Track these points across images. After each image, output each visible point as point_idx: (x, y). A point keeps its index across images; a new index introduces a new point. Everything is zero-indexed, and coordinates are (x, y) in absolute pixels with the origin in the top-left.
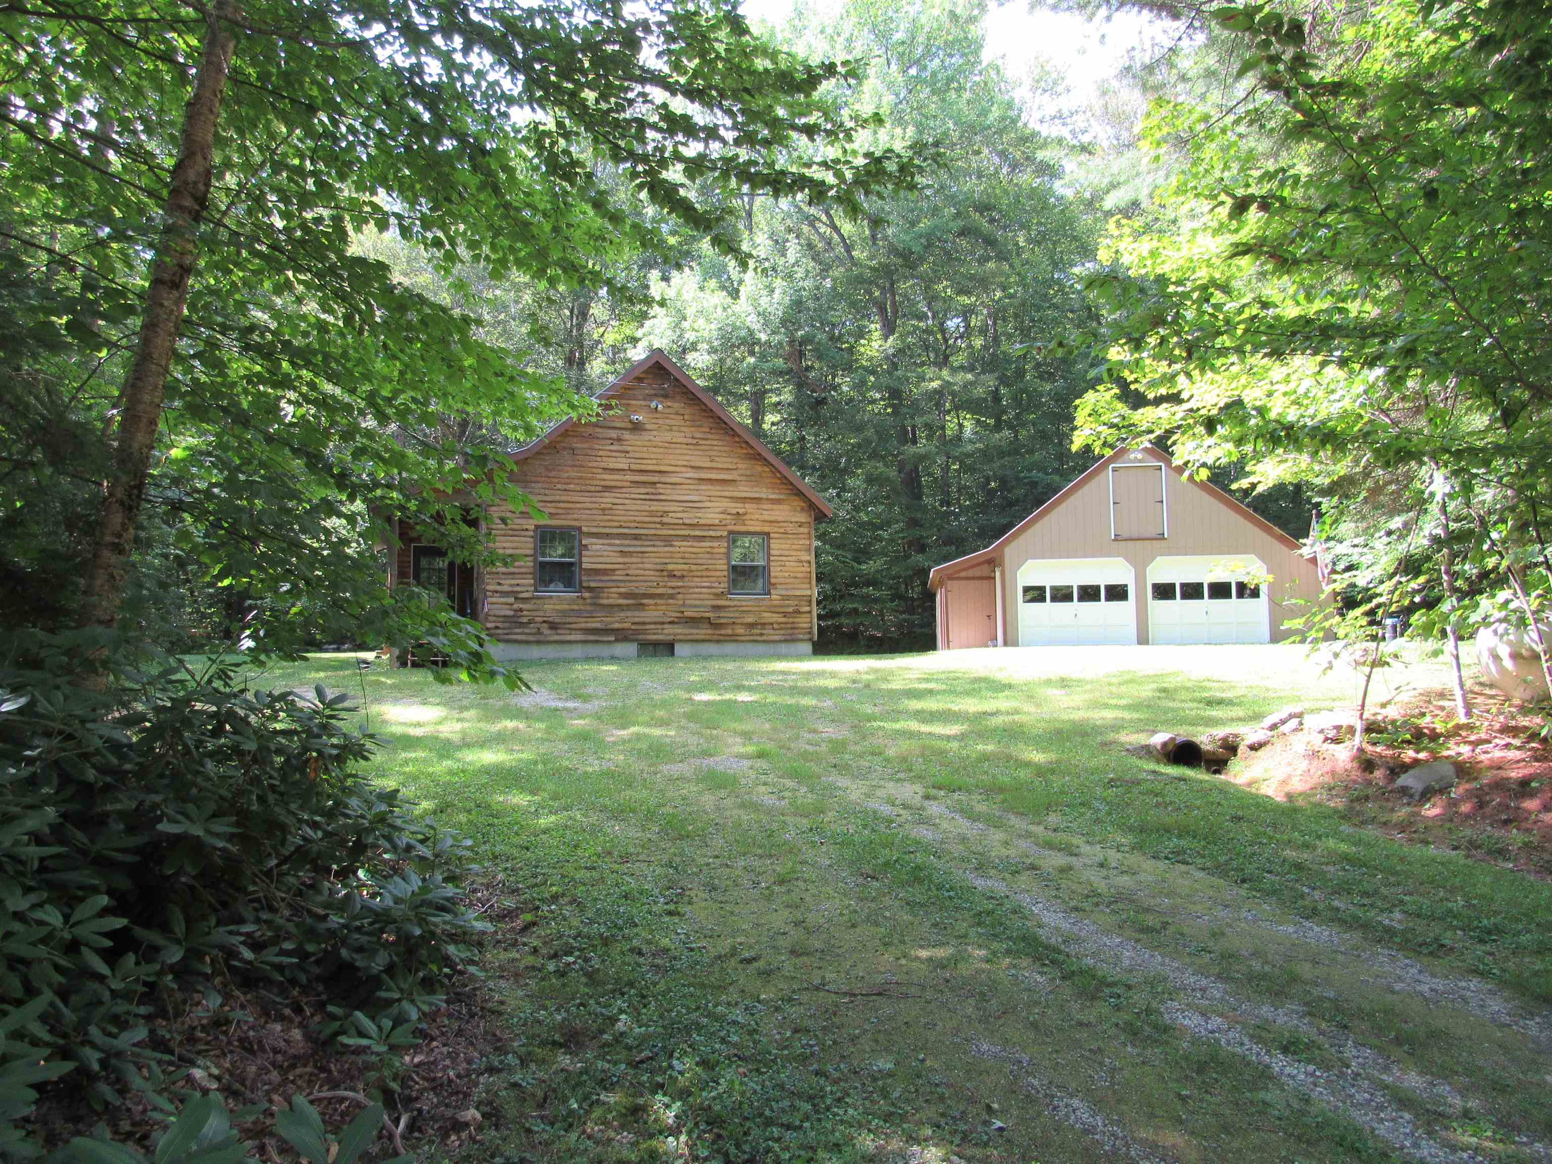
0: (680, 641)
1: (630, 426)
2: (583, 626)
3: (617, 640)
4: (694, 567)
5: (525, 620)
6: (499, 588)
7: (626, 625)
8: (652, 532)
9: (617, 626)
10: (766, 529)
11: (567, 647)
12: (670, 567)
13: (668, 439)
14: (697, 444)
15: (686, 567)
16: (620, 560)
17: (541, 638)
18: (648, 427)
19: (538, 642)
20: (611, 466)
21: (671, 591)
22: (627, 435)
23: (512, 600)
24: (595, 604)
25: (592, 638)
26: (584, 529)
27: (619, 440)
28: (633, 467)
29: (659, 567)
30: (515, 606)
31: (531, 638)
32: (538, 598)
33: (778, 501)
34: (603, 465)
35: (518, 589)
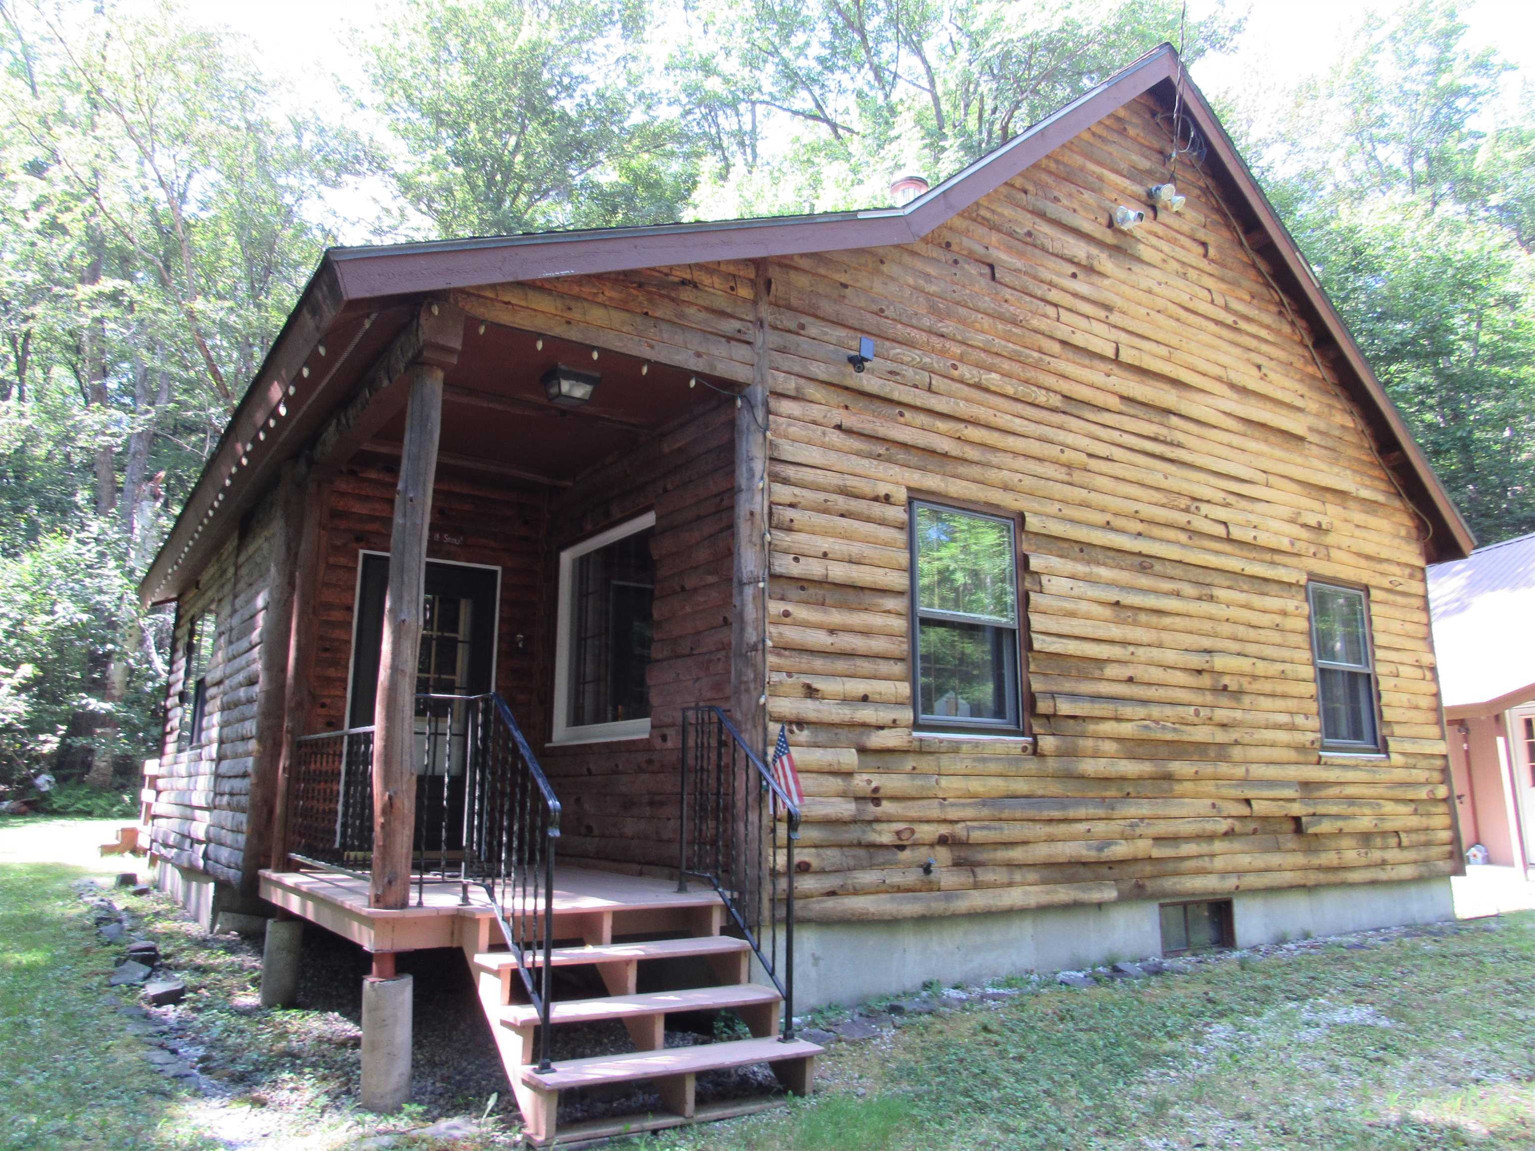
0: (1253, 892)
1: (1109, 237)
2: (1041, 852)
3: (1124, 899)
4: (1261, 668)
5: (885, 835)
6: (809, 709)
7: (1143, 847)
8: (1174, 553)
9: (1121, 850)
10: (1365, 577)
11: (997, 932)
12: (1220, 662)
13: (1184, 299)
14: (1234, 328)
15: (1244, 664)
16: (1116, 632)
17: (938, 906)
18: (1145, 252)
19: (923, 921)
20: (1079, 339)
21: (1221, 737)
22: (1105, 262)
23: (849, 758)
24: (1070, 776)
25: (1063, 894)
26: (1033, 523)
27: (1090, 270)
28: (1126, 355)
29: (1196, 661)
30: (860, 782)
31: (910, 907)
32: (922, 750)
33: (1370, 506)
34: (1063, 332)
35: (866, 714)
